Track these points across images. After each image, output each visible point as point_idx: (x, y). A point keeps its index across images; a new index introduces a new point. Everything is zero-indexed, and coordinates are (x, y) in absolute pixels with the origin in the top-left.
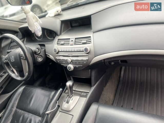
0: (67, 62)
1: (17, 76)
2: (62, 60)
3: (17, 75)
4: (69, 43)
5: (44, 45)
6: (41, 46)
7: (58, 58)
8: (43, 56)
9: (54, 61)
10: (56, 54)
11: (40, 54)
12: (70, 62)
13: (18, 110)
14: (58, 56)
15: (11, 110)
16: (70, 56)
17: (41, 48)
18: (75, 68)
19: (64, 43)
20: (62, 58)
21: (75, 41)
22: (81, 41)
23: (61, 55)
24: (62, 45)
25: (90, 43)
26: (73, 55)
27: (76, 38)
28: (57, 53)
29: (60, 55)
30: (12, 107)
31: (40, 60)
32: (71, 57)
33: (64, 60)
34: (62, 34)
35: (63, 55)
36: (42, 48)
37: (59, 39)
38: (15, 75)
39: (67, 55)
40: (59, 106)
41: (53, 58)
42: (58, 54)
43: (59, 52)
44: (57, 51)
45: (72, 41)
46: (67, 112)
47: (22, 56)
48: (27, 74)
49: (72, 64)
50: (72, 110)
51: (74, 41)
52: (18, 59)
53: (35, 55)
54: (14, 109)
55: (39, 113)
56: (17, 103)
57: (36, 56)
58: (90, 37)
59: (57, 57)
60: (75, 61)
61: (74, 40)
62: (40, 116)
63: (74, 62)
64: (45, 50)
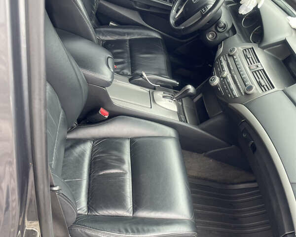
0: (221, 73)
1: (174, 18)
2: (222, 66)
3: (176, 17)
4: (251, 64)
5: (234, 32)
6: (230, 29)
7: (222, 59)
8: (217, 39)
9: (215, 57)
10: (227, 55)
11: (219, 34)
12: (222, 77)
13: (128, 43)
14: (225, 58)
15: (124, 34)
16: (231, 73)
17: (229, 30)
18: (217, 87)
19: (249, 58)
20: (224, 64)
21: (258, 71)
22: (262, 79)
23: (229, 61)
24: (246, 56)
25: (263, 91)
26: (235, 76)
27: (263, 70)
28: (229, 55)
29: (229, 59)
30: (128, 34)
31: (210, 37)
32: (230, 75)
33: (223, 68)
34: (265, 51)
35: (230, 63)
36: (228, 32)
37: (253, 48)
38: (174, 15)
39: (232, 68)
40: (154, 88)
41: (220, 54)
42: (227, 57)
43: (232, 56)
44: (232, 54)
45: (257, 66)
46: (153, 100)
47: (205, 9)
48: (183, 28)
49: (221, 81)
50: (157, 106)
51: (258, 69)
52: (200, 6)
53: (214, 26)
54: (127, 38)
55: (136, 70)
56: (136, 37)
57: (213, 28)
58: (274, 87)
59: (223, 57)
60: (227, 82)
61: (260, 69)
62: (132, 73)
63: (224, 81)
64: (227, 38)
